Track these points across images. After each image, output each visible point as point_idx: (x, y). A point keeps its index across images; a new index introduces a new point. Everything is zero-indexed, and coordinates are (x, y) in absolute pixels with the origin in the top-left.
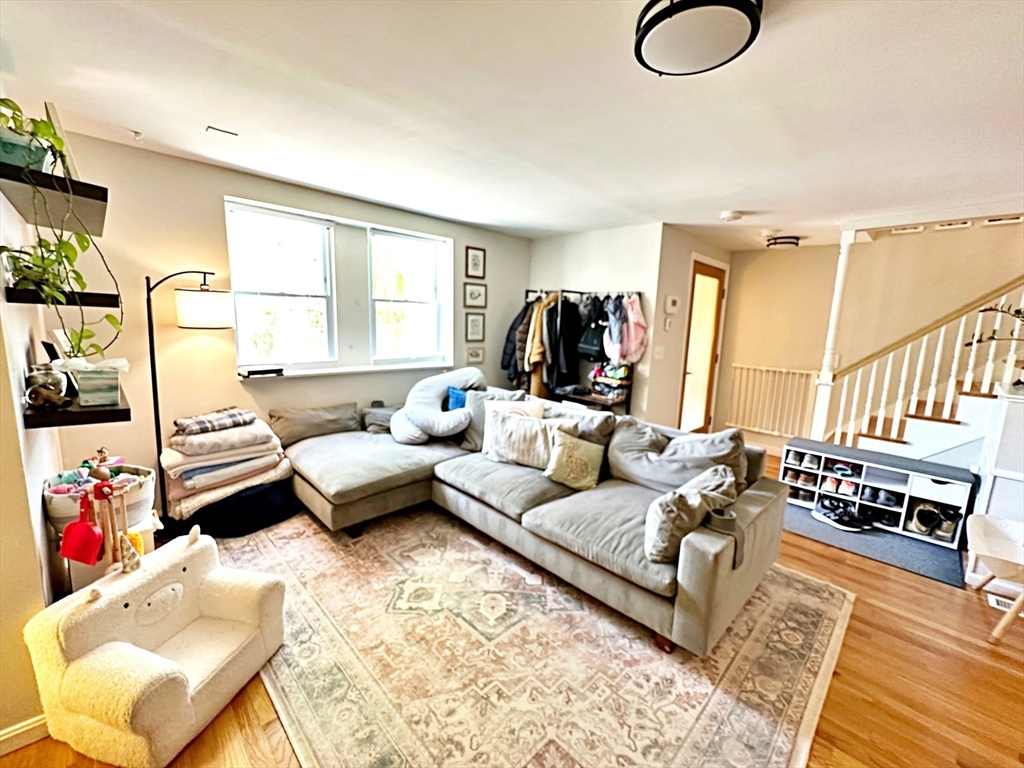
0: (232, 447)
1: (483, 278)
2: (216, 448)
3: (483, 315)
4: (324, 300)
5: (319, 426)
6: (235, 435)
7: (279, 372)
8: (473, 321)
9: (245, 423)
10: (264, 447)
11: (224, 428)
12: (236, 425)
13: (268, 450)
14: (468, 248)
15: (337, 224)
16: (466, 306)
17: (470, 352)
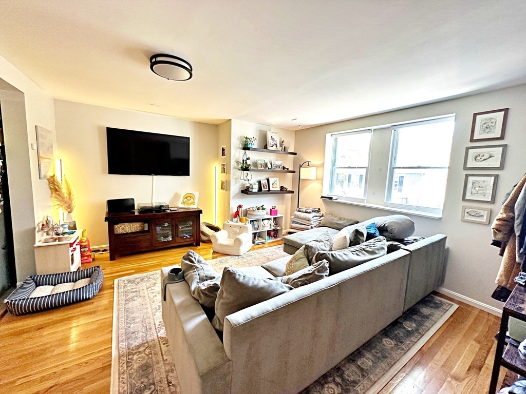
1: (502, 138)
3: (497, 176)
6: (303, 215)
8: (475, 182)
11: (303, 212)
14: (476, 115)
15: (375, 130)
16: (465, 168)
17: (467, 210)
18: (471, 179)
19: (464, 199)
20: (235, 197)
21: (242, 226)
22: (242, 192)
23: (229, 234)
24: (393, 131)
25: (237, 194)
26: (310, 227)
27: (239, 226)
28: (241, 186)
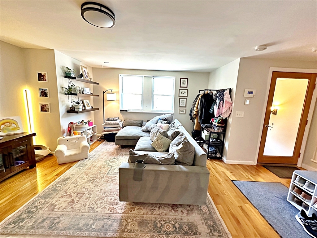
0: (112, 124)
1: (187, 87)
2: (109, 124)
3: (186, 99)
4: (141, 95)
5: (131, 123)
6: (113, 122)
7: (126, 111)
8: (182, 101)
9: (115, 120)
10: (117, 125)
11: (111, 120)
12: (114, 120)
13: (118, 126)
14: (181, 78)
15: (144, 77)
16: (179, 96)
17: (180, 110)
18: (181, 100)
19: (179, 107)
20: (63, 117)
21: (80, 137)
22: (68, 112)
23: (68, 147)
24: (153, 79)
25: (64, 114)
26: (119, 128)
27: (77, 138)
28: (66, 108)
